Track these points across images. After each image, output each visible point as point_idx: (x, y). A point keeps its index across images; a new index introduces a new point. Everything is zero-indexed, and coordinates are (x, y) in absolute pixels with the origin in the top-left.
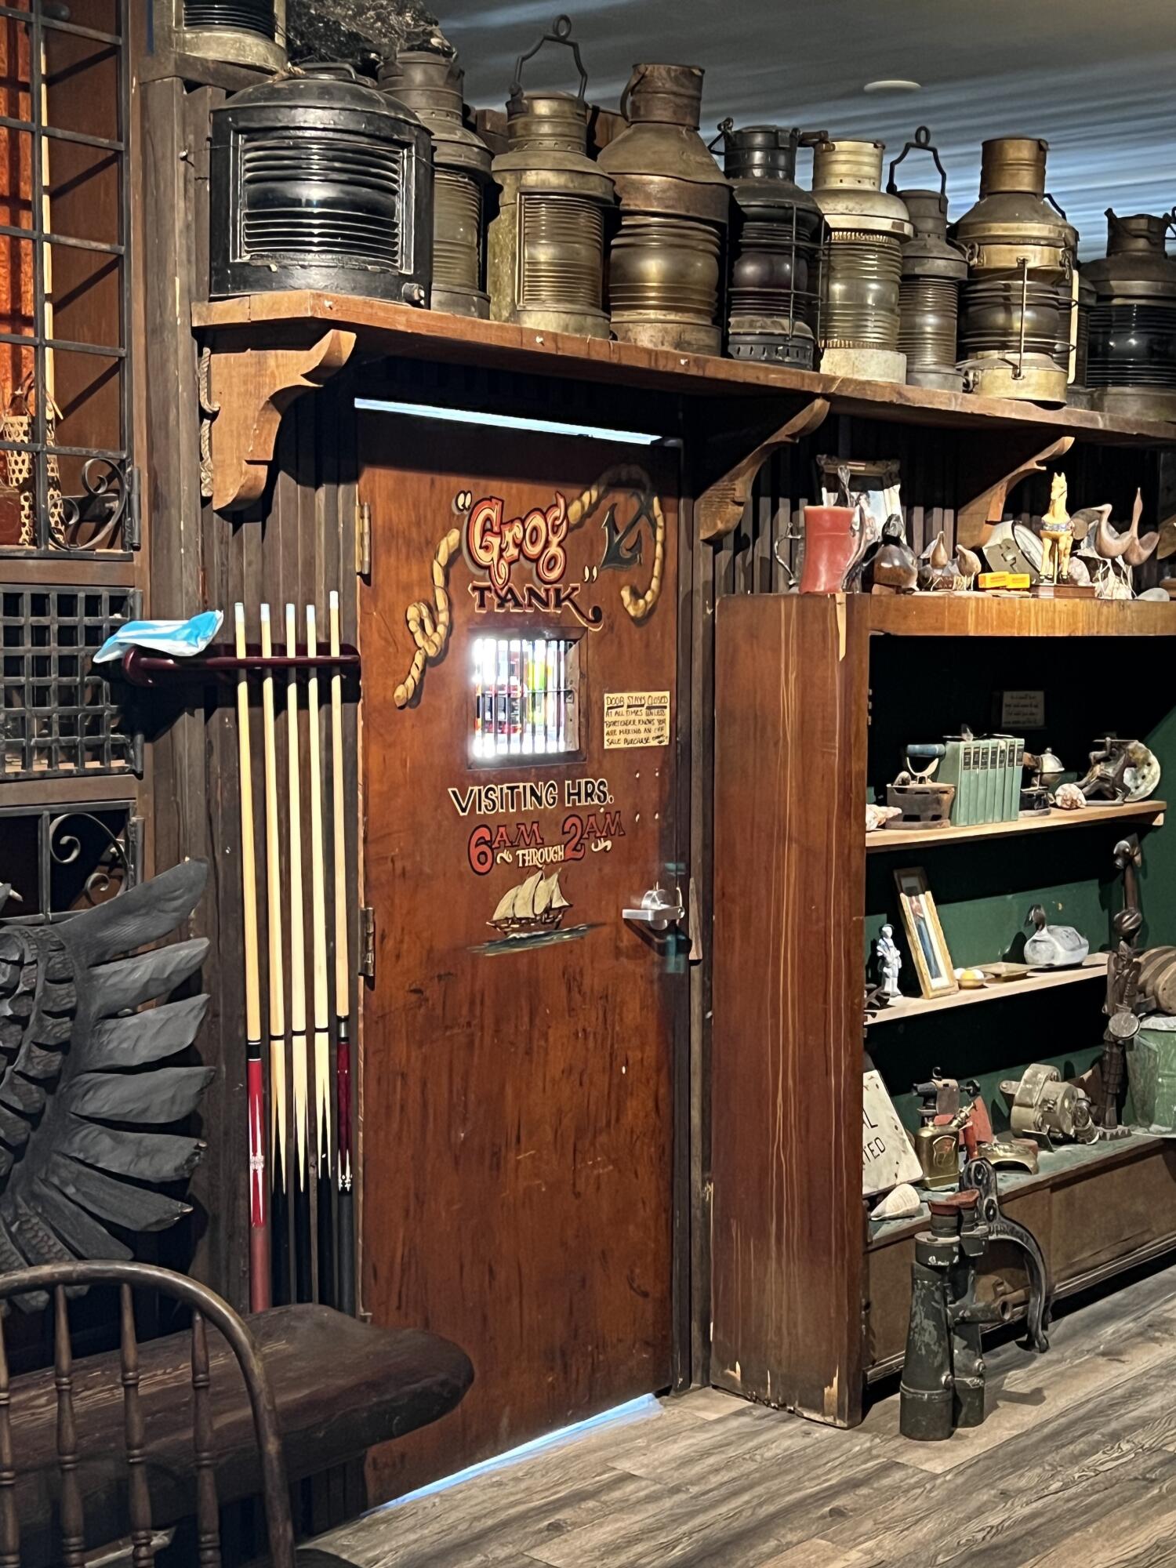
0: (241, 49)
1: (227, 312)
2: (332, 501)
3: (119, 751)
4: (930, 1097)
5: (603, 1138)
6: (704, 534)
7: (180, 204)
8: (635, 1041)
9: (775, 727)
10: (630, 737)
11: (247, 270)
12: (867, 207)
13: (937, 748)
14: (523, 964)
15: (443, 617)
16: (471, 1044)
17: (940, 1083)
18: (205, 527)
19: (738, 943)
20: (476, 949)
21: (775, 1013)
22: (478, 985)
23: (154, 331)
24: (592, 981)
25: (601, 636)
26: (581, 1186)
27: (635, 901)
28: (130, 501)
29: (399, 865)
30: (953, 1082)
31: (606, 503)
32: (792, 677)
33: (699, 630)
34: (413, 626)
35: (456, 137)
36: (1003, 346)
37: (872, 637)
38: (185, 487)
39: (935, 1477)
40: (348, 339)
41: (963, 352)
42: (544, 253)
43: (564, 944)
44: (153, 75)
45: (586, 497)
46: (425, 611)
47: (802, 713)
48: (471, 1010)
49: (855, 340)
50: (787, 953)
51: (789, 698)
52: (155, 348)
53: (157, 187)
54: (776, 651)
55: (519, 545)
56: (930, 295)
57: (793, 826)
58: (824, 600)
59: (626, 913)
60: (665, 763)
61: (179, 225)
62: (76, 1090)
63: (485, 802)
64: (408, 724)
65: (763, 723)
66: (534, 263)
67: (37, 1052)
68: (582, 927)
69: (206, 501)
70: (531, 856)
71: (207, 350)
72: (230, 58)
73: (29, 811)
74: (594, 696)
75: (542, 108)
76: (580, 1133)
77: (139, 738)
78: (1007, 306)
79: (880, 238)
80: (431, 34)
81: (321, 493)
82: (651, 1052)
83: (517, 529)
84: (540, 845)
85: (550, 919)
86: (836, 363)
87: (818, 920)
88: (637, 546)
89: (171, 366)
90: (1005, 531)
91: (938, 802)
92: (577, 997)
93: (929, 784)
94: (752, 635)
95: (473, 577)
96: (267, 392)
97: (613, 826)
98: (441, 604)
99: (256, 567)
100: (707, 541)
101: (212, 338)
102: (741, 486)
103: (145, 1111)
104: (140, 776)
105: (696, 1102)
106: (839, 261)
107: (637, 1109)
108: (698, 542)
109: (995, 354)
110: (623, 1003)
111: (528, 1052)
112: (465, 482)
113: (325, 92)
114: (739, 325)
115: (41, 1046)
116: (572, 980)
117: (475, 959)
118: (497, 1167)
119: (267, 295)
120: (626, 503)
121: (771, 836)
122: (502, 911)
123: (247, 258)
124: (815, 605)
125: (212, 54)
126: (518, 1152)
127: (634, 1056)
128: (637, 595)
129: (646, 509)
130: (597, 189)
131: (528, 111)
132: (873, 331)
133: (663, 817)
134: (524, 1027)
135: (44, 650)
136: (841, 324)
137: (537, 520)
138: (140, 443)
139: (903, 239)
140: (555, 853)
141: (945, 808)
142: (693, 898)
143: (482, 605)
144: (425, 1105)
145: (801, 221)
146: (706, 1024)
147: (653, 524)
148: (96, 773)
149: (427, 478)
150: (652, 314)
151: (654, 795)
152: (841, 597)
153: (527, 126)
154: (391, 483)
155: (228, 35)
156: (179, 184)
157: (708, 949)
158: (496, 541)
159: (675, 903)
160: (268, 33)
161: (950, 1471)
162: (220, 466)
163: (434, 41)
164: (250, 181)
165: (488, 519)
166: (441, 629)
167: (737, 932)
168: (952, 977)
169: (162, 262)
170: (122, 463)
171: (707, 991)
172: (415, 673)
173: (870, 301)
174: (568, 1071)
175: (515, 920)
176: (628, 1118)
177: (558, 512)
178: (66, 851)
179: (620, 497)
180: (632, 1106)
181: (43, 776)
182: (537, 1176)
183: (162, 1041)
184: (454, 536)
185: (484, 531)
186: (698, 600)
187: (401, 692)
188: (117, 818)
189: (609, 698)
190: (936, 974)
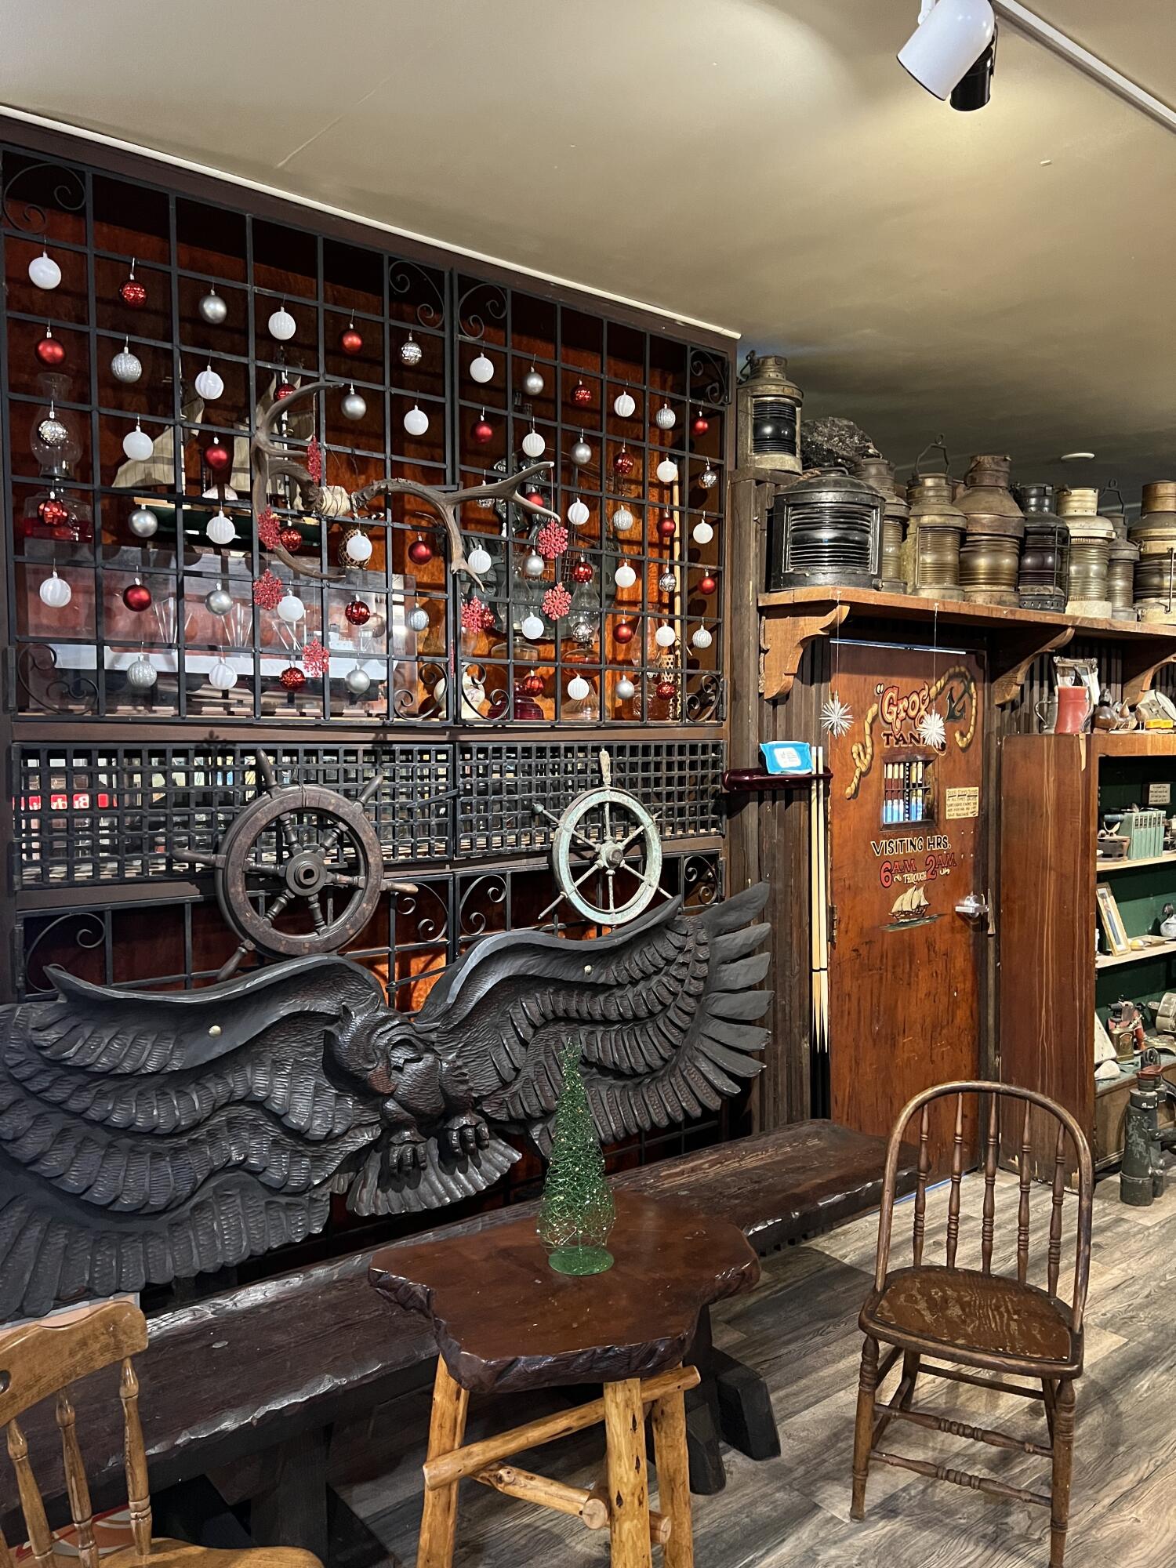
0: (783, 463)
1: (780, 598)
2: (819, 691)
3: (714, 824)
4: (1118, 1012)
5: (944, 1031)
6: (997, 702)
7: (753, 544)
8: (961, 978)
9: (1041, 807)
10: (960, 812)
11: (792, 577)
12: (1092, 524)
13: (1120, 816)
14: (907, 934)
15: (869, 750)
16: (881, 979)
17: (1124, 1004)
18: (761, 707)
19: (1016, 925)
20: (883, 928)
21: (1041, 966)
22: (885, 946)
23: (736, 609)
24: (940, 946)
25: (946, 758)
26: (934, 1058)
27: (961, 902)
28: (722, 696)
29: (847, 882)
30: (1130, 1003)
31: (948, 687)
32: (1052, 779)
33: (994, 754)
34: (855, 756)
35: (895, 501)
36: (1159, 596)
37: (1100, 758)
38: (751, 688)
39: (1148, 1228)
40: (846, 609)
41: (1136, 599)
42: (929, 558)
43: (927, 925)
44: (740, 478)
45: (938, 684)
46: (861, 748)
47: (1058, 798)
48: (881, 961)
49: (1083, 596)
50: (1048, 932)
51: (1049, 792)
52: (736, 619)
53: (740, 535)
54: (1041, 765)
55: (906, 711)
56: (1119, 570)
57: (1052, 861)
58: (1072, 739)
59: (958, 909)
60: (976, 826)
61: (752, 555)
62: (709, 1002)
63: (888, 849)
64: (852, 808)
65: (1032, 805)
66: (924, 563)
67: (693, 981)
68: (935, 916)
69: (761, 695)
70: (911, 878)
71: (764, 618)
72: (778, 468)
73: (675, 855)
74: (941, 790)
75: (929, 482)
76: (934, 1027)
77: (724, 817)
78: (1161, 574)
79: (1100, 541)
80: (869, 447)
81: (814, 688)
82: (969, 984)
83: (905, 703)
84: (915, 871)
85: (920, 912)
86: (1074, 609)
87: (1068, 914)
88: (963, 710)
89: (746, 626)
90: (1151, 696)
91: (1122, 846)
92: (932, 953)
93: (1115, 837)
94: (1026, 756)
95: (883, 729)
96: (799, 638)
97: (951, 861)
98: (869, 743)
99: (783, 727)
100: (999, 706)
101: (766, 612)
102: (1020, 677)
103: (742, 1013)
104: (724, 837)
105: (991, 1012)
106: (1074, 554)
107: (962, 1015)
108: (993, 706)
109: (1153, 600)
110: (955, 957)
111: (909, 984)
112: (881, 679)
113: (837, 483)
114: (1025, 590)
115: (695, 978)
116: (930, 946)
117: (883, 933)
118: (894, 1045)
119: (804, 589)
120: (958, 687)
121: (1038, 867)
122: (896, 908)
123: (791, 570)
124: (1065, 741)
125: (768, 466)
126: (904, 1038)
127: (960, 986)
128: (963, 735)
129: (967, 690)
130: (959, 522)
131: (922, 484)
132: (1094, 589)
133: (975, 856)
134: (907, 970)
135: (683, 773)
136: (1075, 589)
137: (915, 697)
138: (727, 667)
139: (1110, 540)
140: (922, 876)
141: (1125, 849)
142: (990, 900)
143: (888, 743)
144: (859, 1012)
145: (1060, 534)
146: (997, 969)
147: (971, 697)
148: (704, 835)
149: (863, 677)
150: (984, 587)
151: (971, 844)
152: (1082, 736)
153: (921, 492)
154: (845, 681)
155: (777, 456)
156: (753, 534)
157: (998, 928)
158: (894, 709)
159: (981, 903)
160: (794, 453)
161: (1156, 1225)
162: (769, 677)
163: (870, 451)
164: (793, 531)
165: (891, 698)
166: (868, 757)
167: (1017, 920)
168: (1127, 943)
169: (742, 573)
170: (718, 677)
171: (997, 951)
172: (856, 780)
173: (1091, 575)
174: (928, 994)
175: (903, 912)
176: (957, 1021)
177: (925, 693)
178: (690, 875)
179: (955, 683)
180: (960, 1013)
181: (682, 837)
182: (914, 1051)
183: (750, 976)
184: (875, 707)
185: (889, 704)
186: (994, 738)
187: (849, 791)
188: (713, 858)
189: (949, 791)
190: (1119, 943)
